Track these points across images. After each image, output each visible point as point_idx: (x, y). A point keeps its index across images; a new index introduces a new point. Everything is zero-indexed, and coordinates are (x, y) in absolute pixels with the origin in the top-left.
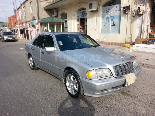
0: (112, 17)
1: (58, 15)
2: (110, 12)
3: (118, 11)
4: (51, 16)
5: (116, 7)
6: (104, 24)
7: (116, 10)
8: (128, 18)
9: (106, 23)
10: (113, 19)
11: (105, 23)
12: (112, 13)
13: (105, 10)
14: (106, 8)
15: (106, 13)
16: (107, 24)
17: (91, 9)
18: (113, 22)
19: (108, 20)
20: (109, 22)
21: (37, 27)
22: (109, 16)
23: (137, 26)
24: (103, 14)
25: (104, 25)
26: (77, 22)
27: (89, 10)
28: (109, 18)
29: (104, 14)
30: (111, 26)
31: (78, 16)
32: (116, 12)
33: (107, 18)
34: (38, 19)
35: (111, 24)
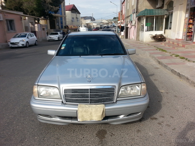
1: (163, 5)
4: (155, 7)
21: (134, 23)
26: (186, 14)
31: (188, 5)
34: (136, 12)
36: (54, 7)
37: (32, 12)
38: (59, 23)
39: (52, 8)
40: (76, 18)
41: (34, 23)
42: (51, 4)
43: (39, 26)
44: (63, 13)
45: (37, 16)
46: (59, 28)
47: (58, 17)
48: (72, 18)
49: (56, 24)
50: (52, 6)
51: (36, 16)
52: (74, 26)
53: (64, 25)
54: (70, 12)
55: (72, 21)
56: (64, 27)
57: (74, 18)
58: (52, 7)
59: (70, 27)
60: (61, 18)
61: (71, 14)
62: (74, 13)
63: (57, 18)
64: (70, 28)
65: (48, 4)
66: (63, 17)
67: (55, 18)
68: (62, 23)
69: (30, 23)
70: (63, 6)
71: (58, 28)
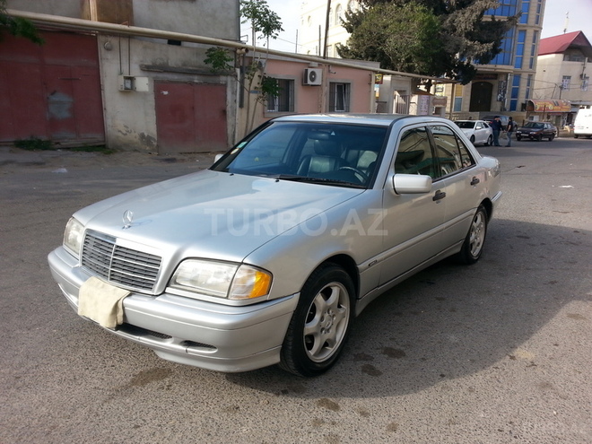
36: (477, 46)
37: (408, 60)
38: (505, 92)
39: (469, 48)
40: (581, 76)
41: (408, 93)
42: (469, 35)
43: (425, 102)
44: (527, 61)
45: (421, 73)
46: (503, 109)
47: (507, 74)
48: (564, 77)
49: (496, 96)
50: (471, 40)
51: (416, 73)
52: (556, 104)
53: (522, 99)
54: (561, 56)
55: (561, 88)
56: (519, 106)
57: (569, 77)
58: (469, 43)
59: (538, 105)
60: (517, 77)
61: (562, 65)
62: (574, 60)
63: (502, 78)
64: (540, 109)
65: (460, 36)
66: (525, 77)
67: (496, 79)
68: (515, 94)
69: (397, 93)
70: (531, 39)
71: (498, 109)
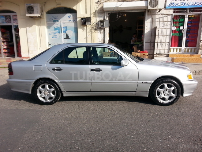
0: (64, 28)
2: (59, 21)
3: (72, 22)
5: (69, 16)
6: (51, 36)
7: (70, 21)
8: (88, 31)
9: (56, 34)
10: (66, 30)
11: (53, 35)
12: (63, 23)
13: (52, 18)
14: (53, 16)
15: (53, 22)
16: (56, 36)
17: (31, 13)
18: (66, 34)
19: (57, 31)
20: (59, 33)
22: (59, 26)
23: (99, 40)
24: (48, 22)
25: (53, 38)
27: (28, 15)
28: (59, 29)
29: (50, 22)
30: (63, 38)
32: (69, 22)
33: (56, 29)
35: (63, 37)
